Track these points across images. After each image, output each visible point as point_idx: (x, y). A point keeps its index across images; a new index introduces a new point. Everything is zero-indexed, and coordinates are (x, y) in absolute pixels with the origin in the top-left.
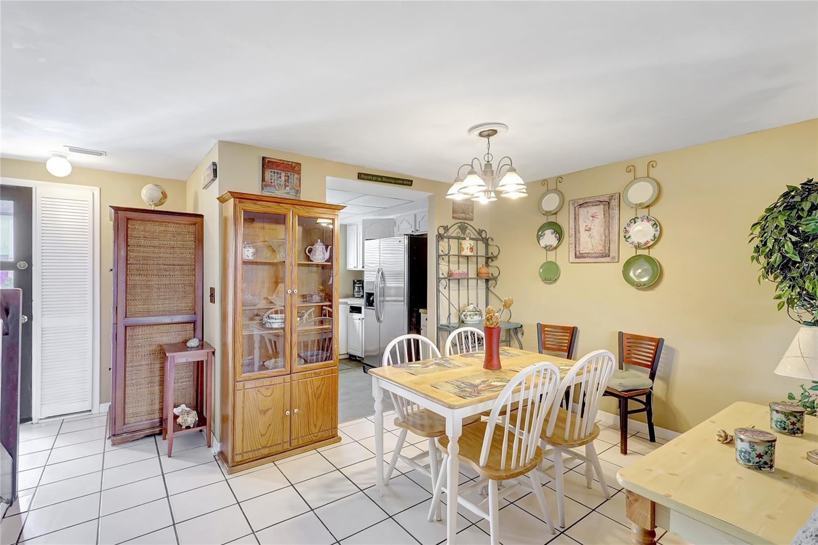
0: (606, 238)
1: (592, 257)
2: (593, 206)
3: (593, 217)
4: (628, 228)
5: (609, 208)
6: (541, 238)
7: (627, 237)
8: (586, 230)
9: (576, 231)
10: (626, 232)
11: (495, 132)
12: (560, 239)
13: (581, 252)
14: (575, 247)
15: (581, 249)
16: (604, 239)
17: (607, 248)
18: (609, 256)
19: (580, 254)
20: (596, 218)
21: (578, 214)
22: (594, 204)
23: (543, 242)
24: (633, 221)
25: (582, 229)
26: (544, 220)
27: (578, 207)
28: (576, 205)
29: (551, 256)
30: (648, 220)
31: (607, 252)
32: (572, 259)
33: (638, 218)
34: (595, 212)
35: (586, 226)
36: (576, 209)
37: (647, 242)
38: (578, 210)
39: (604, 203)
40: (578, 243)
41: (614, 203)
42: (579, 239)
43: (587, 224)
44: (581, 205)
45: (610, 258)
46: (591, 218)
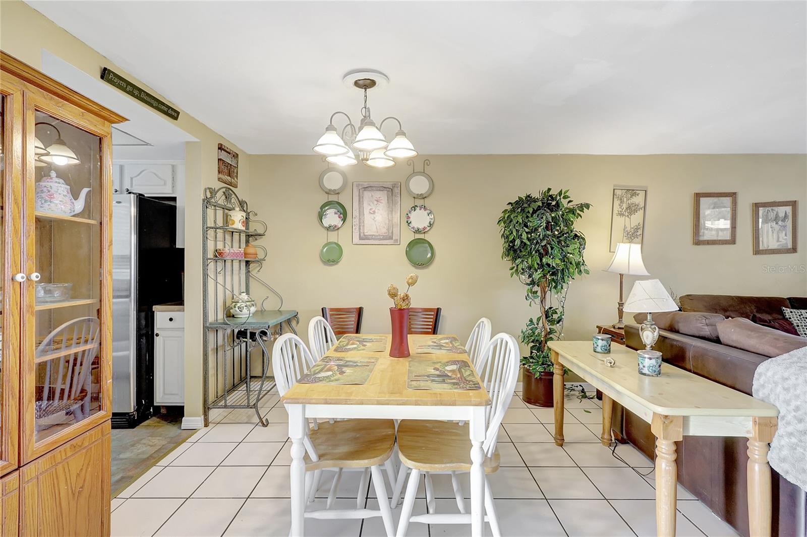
0: (389, 222)
1: (376, 239)
2: (377, 190)
3: (377, 201)
4: (409, 215)
5: (392, 195)
6: (323, 217)
7: (409, 222)
8: (370, 212)
9: (361, 213)
10: (408, 218)
11: (373, 83)
12: (344, 220)
13: (365, 234)
14: (360, 229)
15: (365, 232)
16: (388, 222)
17: (390, 232)
18: (392, 239)
19: (365, 235)
20: (380, 203)
21: (363, 197)
22: (378, 189)
23: (326, 222)
24: (413, 208)
25: (366, 212)
26: (324, 199)
27: (363, 189)
28: (360, 187)
29: (333, 237)
30: (425, 209)
31: (390, 234)
32: (356, 240)
33: (417, 207)
34: (379, 196)
35: (370, 209)
36: (361, 191)
37: (425, 228)
38: (363, 193)
39: (388, 189)
40: (362, 224)
41: (397, 190)
42: (363, 221)
43: (370, 207)
44: (365, 188)
45: (393, 241)
46: (376, 203)
